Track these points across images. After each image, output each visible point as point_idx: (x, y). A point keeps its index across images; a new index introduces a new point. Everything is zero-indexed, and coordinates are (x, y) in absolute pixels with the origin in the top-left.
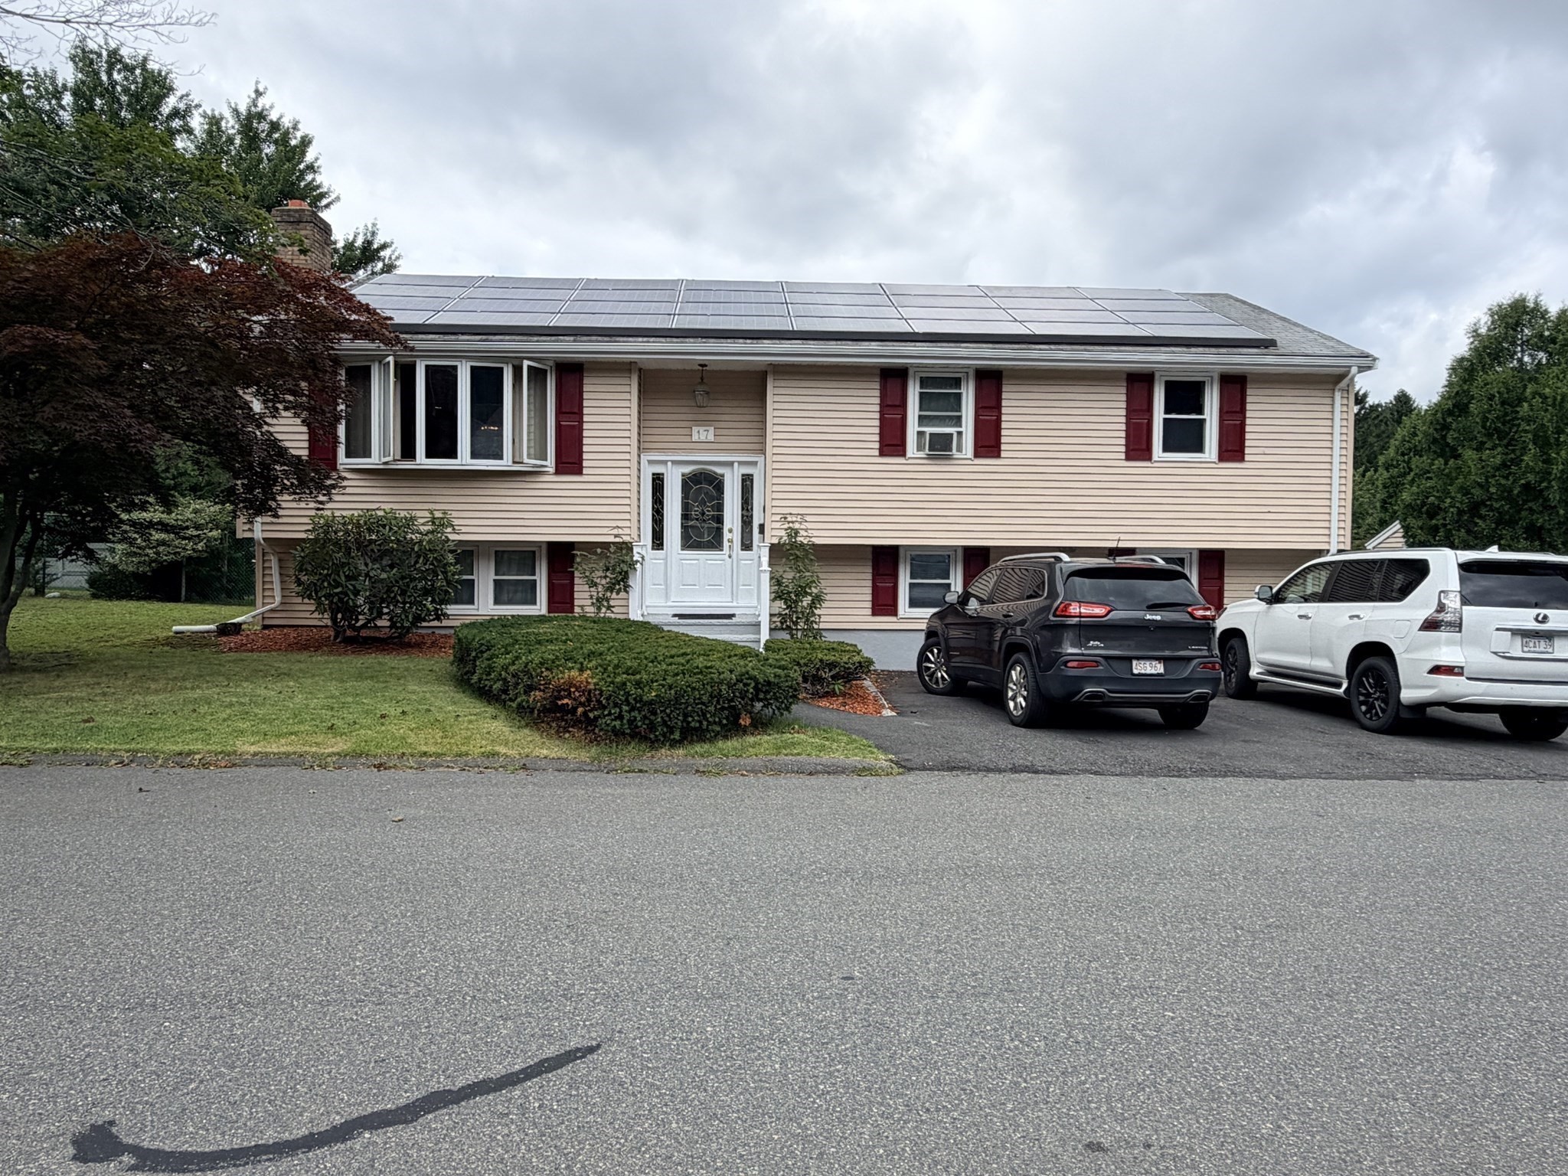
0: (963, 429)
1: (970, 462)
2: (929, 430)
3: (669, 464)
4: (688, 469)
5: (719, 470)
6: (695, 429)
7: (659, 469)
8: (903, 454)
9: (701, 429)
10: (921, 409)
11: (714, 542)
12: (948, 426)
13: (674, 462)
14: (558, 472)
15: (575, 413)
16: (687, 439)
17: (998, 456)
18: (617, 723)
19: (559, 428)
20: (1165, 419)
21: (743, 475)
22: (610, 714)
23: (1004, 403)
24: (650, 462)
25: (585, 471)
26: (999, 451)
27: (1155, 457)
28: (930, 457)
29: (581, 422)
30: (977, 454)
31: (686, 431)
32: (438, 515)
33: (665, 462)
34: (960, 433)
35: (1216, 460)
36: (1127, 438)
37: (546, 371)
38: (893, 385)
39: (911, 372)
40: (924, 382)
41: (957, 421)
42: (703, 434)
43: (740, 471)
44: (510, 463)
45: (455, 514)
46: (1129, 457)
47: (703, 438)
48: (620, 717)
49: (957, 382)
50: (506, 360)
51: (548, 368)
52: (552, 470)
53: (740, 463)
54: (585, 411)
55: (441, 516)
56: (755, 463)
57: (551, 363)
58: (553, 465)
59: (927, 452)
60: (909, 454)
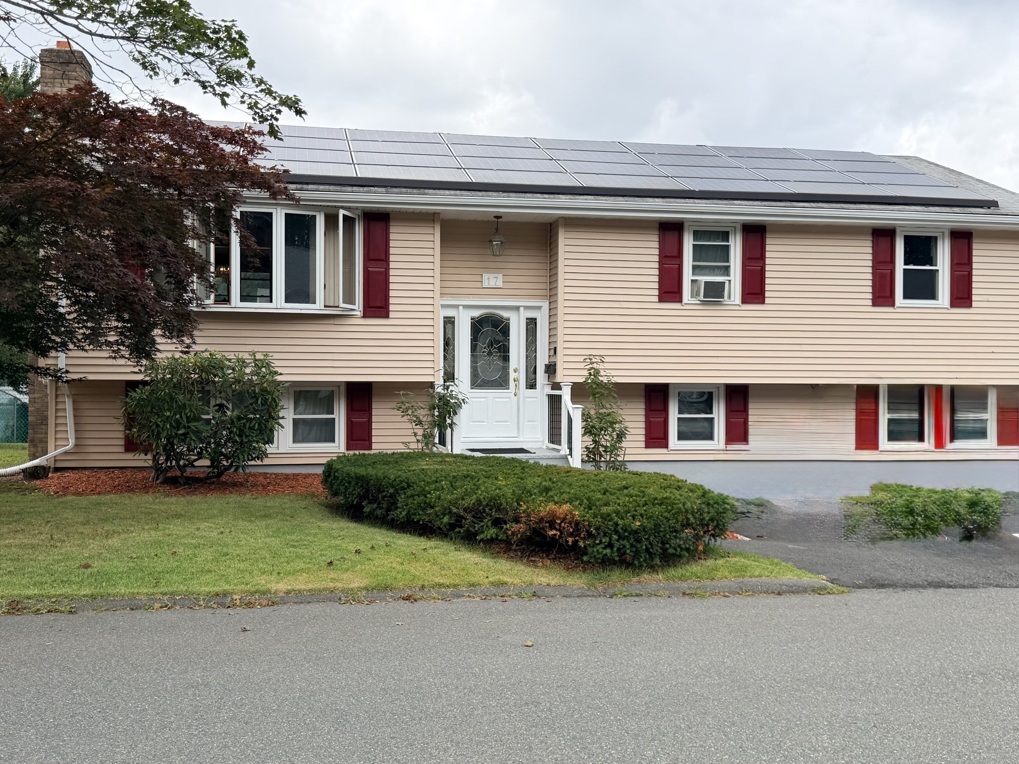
0: (731, 278)
1: (738, 308)
2: (703, 279)
3: (461, 308)
4: (477, 313)
5: (505, 314)
6: (485, 276)
7: (450, 313)
8: (680, 300)
9: (491, 276)
10: (694, 260)
11: (502, 382)
12: (716, 275)
13: (465, 307)
14: (366, 315)
15: (382, 260)
16: (478, 285)
17: (763, 302)
18: (608, 551)
19: (367, 275)
20: (905, 270)
21: (527, 319)
22: (601, 542)
23: (768, 255)
24: (443, 306)
25: (391, 315)
26: (764, 297)
27: (897, 303)
28: (704, 303)
29: (387, 269)
30: (745, 301)
31: (478, 278)
32: (259, 356)
33: (457, 307)
34: (730, 281)
35: (949, 306)
36: (873, 287)
37: (355, 219)
38: (671, 237)
39: (686, 225)
40: (697, 235)
41: (726, 271)
42: (493, 280)
43: (525, 314)
44: (323, 308)
45: (276, 356)
46: (875, 303)
47: (492, 285)
48: (610, 546)
49: (725, 236)
50: (319, 208)
51: (356, 217)
52: (359, 313)
53: (526, 308)
54: (392, 258)
55: (262, 357)
56: (539, 308)
57: (359, 212)
58: (361, 308)
59: (702, 298)
60: (685, 300)
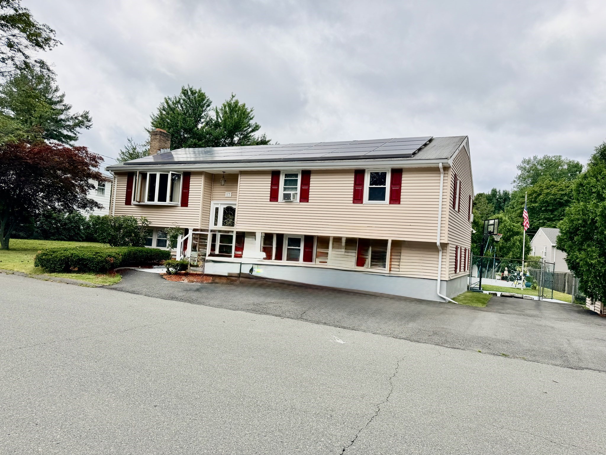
0: (297, 192)
1: (298, 204)
2: (287, 192)
4: (225, 206)
5: (233, 206)
6: (226, 193)
7: (217, 206)
8: (277, 201)
9: (228, 193)
10: (285, 185)
12: (293, 191)
13: (221, 204)
15: (187, 187)
16: (224, 196)
17: (308, 202)
19: (183, 193)
20: (369, 187)
23: (310, 182)
24: (215, 204)
25: (189, 206)
26: (308, 200)
27: (364, 202)
28: (286, 202)
29: (189, 190)
30: (301, 201)
31: (224, 194)
33: (218, 204)
35: (389, 204)
36: (354, 195)
38: (276, 176)
39: (281, 172)
40: (286, 175)
41: (295, 189)
44: (169, 203)
46: (354, 202)
47: (228, 196)
49: (296, 175)
50: (168, 172)
51: (181, 174)
52: (181, 205)
57: (182, 172)
59: (285, 200)
60: (279, 201)
